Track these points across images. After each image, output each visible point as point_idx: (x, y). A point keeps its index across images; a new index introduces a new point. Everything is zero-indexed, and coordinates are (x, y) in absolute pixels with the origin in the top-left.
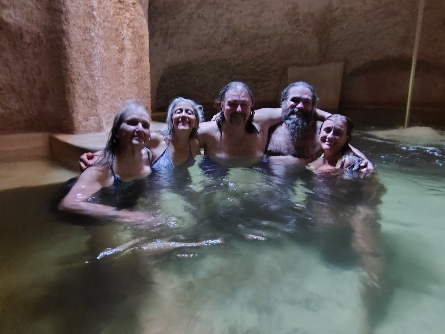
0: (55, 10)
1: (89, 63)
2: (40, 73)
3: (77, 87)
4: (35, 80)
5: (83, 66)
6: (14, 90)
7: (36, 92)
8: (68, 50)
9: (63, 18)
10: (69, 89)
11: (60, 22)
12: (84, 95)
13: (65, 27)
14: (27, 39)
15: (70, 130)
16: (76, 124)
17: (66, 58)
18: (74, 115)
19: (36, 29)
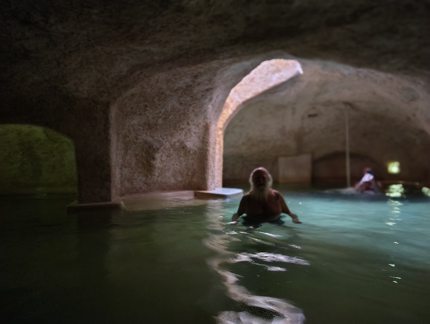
0: (205, 142)
1: (214, 161)
2: (193, 165)
3: (210, 171)
4: (190, 168)
5: (212, 163)
6: (181, 172)
7: (190, 173)
8: (208, 157)
9: (208, 145)
10: (207, 172)
11: (207, 146)
12: (211, 174)
13: (208, 148)
14: (191, 152)
15: (206, 189)
16: (208, 186)
17: (207, 160)
18: (208, 182)
19: (196, 149)
